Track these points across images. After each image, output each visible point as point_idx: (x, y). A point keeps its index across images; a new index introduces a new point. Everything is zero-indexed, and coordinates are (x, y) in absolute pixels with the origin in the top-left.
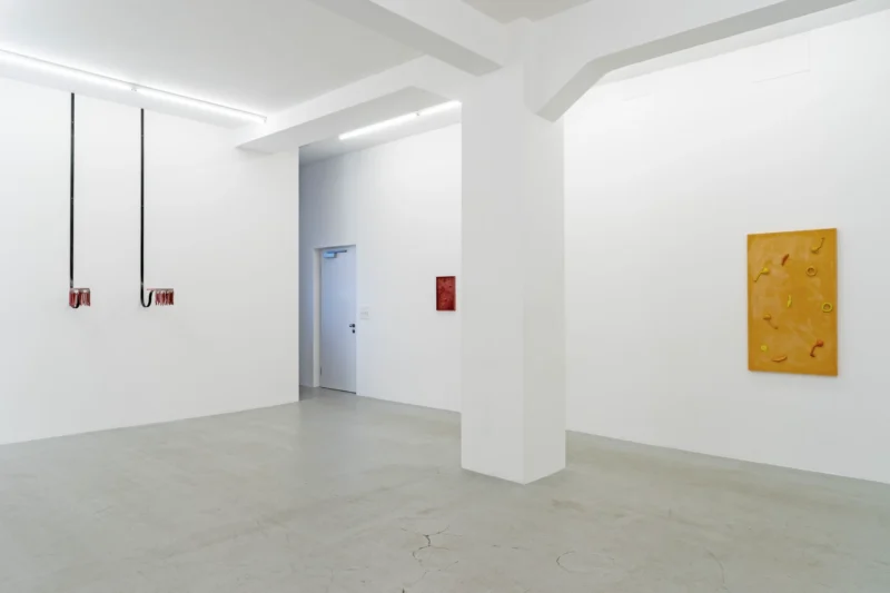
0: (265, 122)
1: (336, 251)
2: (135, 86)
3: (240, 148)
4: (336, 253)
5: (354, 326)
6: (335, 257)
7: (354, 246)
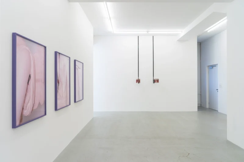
0: (182, 32)
1: (212, 67)
2: (148, 32)
3: (178, 40)
4: (213, 67)
5: (218, 90)
6: (212, 68)
7: (217, 64)
